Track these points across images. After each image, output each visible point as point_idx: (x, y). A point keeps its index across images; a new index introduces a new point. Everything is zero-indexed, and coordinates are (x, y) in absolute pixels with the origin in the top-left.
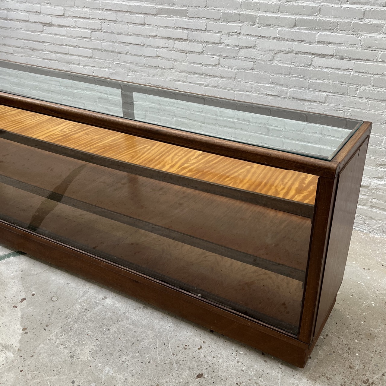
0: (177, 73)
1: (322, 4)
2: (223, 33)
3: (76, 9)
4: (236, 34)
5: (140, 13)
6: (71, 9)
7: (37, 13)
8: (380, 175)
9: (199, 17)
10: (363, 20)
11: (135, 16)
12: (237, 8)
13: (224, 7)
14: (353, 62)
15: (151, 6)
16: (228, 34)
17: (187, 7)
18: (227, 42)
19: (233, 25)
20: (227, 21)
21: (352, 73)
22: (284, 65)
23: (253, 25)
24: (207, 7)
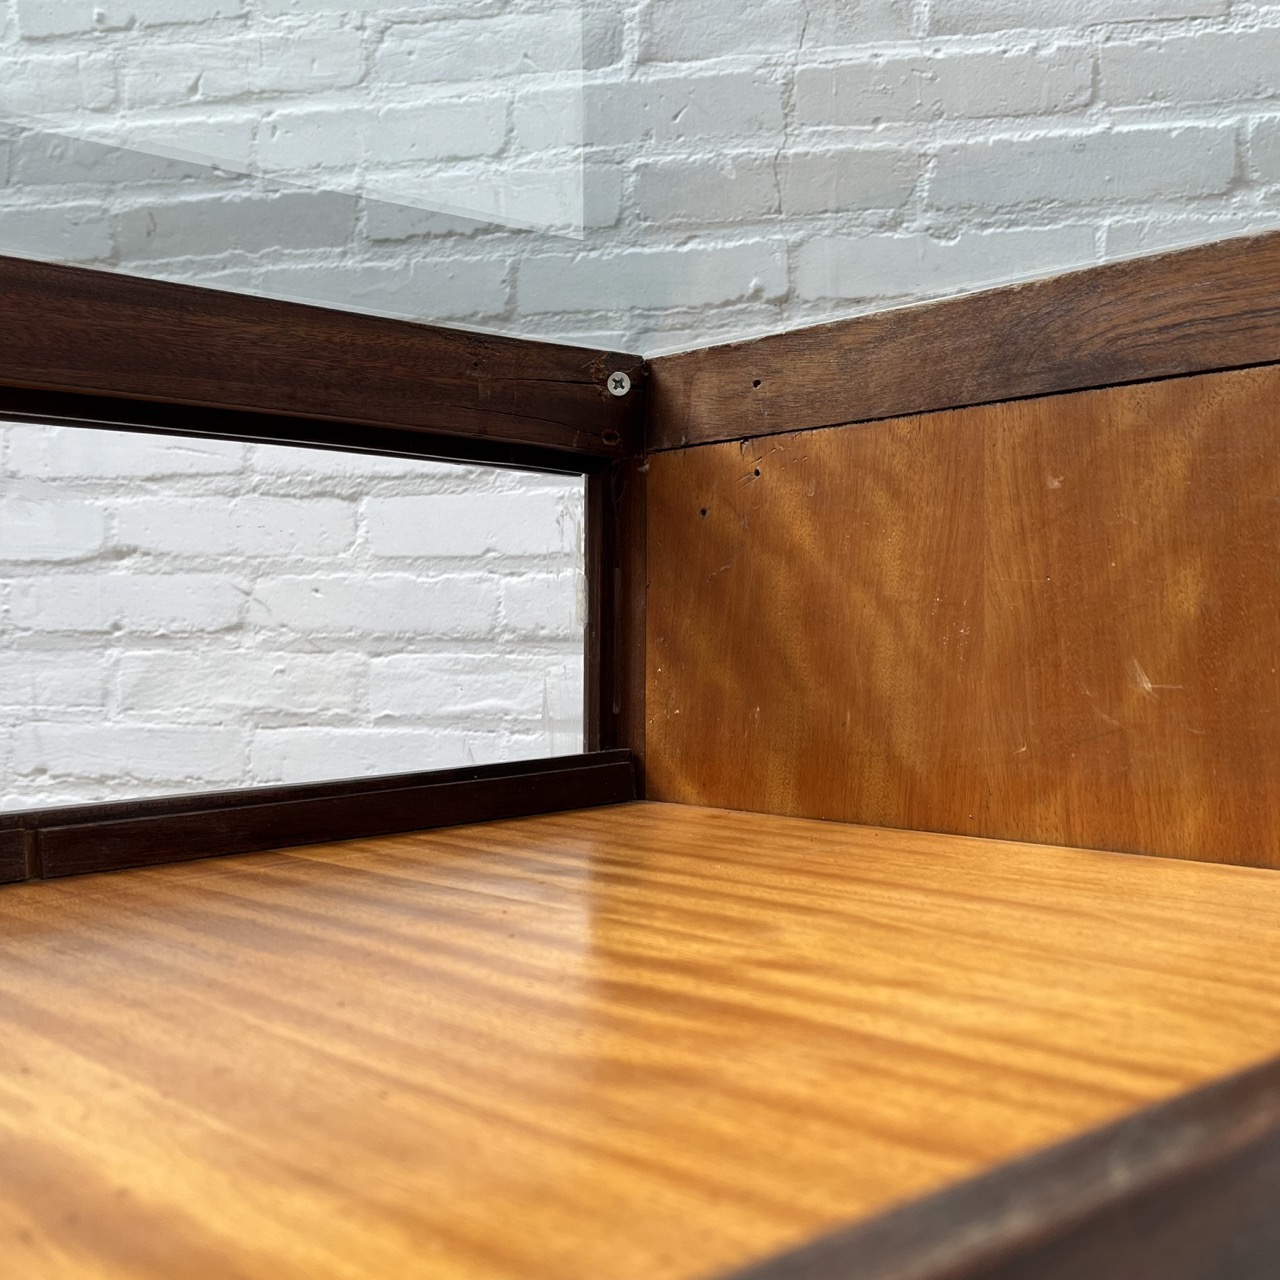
0: (272, 662)
4: (757, 306)
9: (450, 234)
12: (754, 126)
13: (647, 135)
15: (70, 204)
16: (689, 319)
17: (357, 170)
19: (730, 245)
20: (677, 227)
23: (895, 224)
24: (513, 149)
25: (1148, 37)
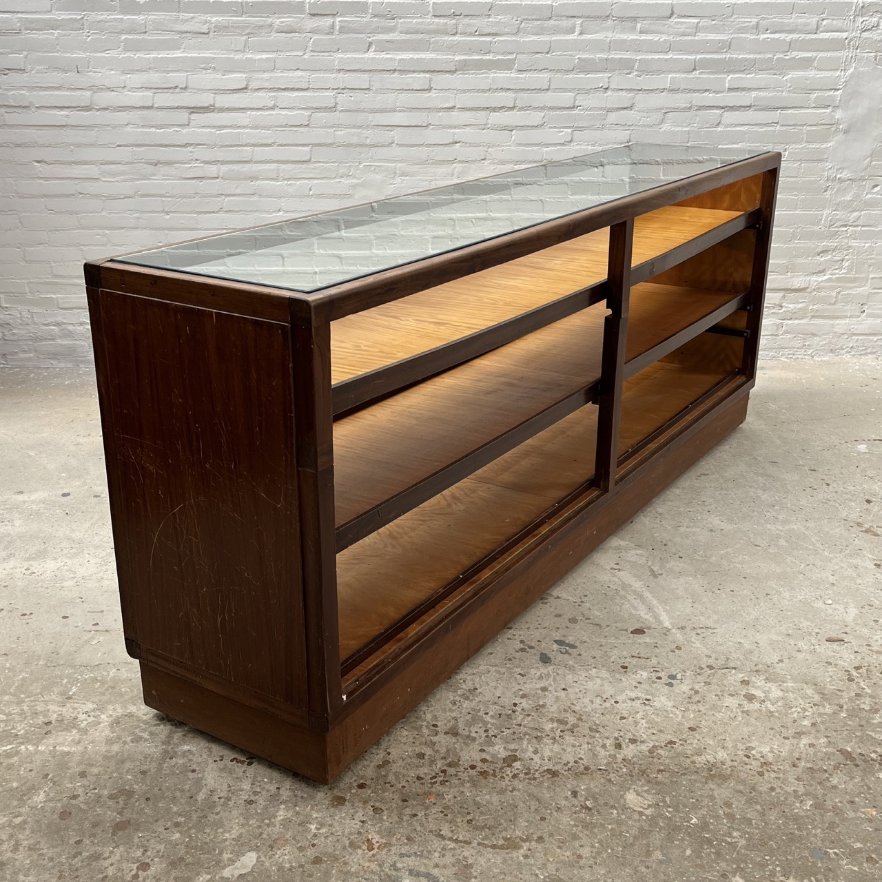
0: (492, 167)
1: (733, 36)
2: (579, 91)
3: (276, 75)
4: (601, 89)
5: (421, 72)
6: (266, 75)
7: (177, 90)
8: (821, 268)
9: (536, 70)
10: (789, 53)
11: (412, 77)
12: (603, 51)
13: (580, 51)
14: (779, 112)
15: (444, 57)
16: (587, 92)
17: (515, 54)
18: (585, 104)
19: (596, 76)
20: (585, 71)
21: (778, 128)
22: (679, 129)
23: (630, 74)
24: (551, 52)
25: (680, 38)
